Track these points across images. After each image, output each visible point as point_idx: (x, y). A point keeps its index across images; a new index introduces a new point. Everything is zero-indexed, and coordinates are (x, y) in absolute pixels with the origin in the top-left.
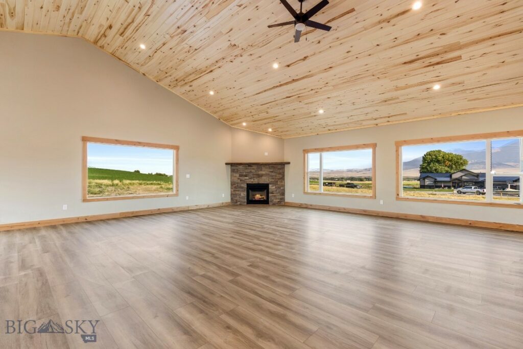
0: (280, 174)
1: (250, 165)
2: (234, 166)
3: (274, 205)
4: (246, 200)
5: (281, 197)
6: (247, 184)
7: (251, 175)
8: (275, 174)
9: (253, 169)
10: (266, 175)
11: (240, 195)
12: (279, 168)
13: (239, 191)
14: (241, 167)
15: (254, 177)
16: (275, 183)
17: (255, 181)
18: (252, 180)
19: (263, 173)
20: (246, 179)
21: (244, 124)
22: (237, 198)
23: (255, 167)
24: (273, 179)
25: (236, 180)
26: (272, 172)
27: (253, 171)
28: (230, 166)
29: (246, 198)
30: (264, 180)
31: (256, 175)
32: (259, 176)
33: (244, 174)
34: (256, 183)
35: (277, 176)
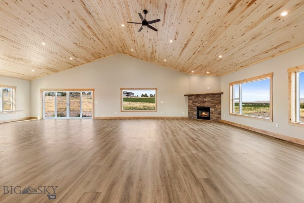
0: (217, 100)
1: (198, 95)
2: (189, 96)
4: (196, 116)
5: (218, 116)
6: (197, 107)
7: (199, 101)
8: (214, 101)
10: (208, 101)
11: (193, 113)
12: (217, 97)
13: (192, 111)
14: (193, 97)
15: (201, 103)
16: (214, 107)
17: (201, 105)
18: (200, 105)
19: (206, 100)
20: (196, 104)
21: (193, 72)
22: (192, 115)
23: (201, 97)
24: (213, 104)
25: (191, 104)
26: (212, 99)
27: (200, 99)
28: (187, 96)
29: (196, 115)
30: (206, 105)
31: (202, 101)
32: (204, 102)
33: (195, 101)
34: (202, 106)
35: (216, 102)
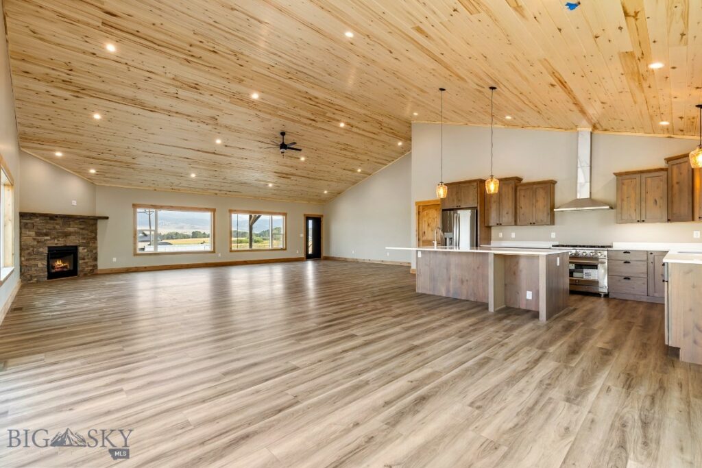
0: (92, 232)
1: (53, 217)
3: (85, 275)
4: (46, 273)
5: (93, 263)
6: (49, 248)
7: (54, 232)
8: (86, 232)
9: (57, 224)
10: (76, 233)
11: (37, 265)
12: (91, 223)
13: (34, 259)
14: (38, 220)
15: (58, 237)
16: (86, 245)
17: (60, 242)
18: (57, 241)
19: (71, 229)
20: (47, 240)
21: (59, 154)
22: (32, 272)
23: (60, 221)
24: (84, 238)
25: (29, 241)
26: (83, 229)
27: (57, 226)
29: (46, 269)
30: (71, 241)
31: (62, 233)
32: (66, 235)
33: (45, 231)
34: (62, 245)
35: (89, 234)
